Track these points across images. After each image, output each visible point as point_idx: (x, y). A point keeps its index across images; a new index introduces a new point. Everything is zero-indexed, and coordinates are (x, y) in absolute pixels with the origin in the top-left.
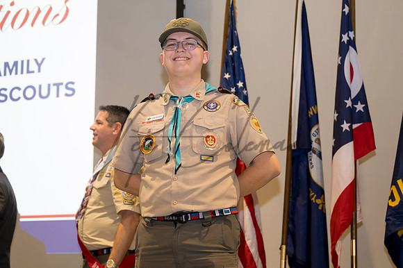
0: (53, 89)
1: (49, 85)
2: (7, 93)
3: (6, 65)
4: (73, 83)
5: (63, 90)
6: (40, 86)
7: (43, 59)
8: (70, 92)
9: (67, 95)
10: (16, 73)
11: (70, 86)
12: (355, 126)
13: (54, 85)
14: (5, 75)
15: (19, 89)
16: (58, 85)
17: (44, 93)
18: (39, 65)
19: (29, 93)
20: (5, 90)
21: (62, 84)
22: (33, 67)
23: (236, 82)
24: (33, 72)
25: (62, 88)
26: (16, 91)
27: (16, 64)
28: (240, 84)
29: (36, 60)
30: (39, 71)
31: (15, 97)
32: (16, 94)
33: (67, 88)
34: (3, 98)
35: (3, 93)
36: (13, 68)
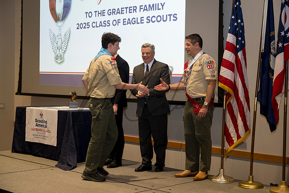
0: (168, 17)
1: (167, 15)
2: (150, 19)
3: (150, 5)
4: (176, 15)
5: (172, 18)
6: (163, 16)
7: (164, 3)
8: (175, 19)
9: (174, 20)
10: (154, 10)
11: (175, 16)
12: (285, 44)
14: (149, 10)
15: (155, 17)
16: (170, 15)
17: (165, 19)
18: (163, 6)
19: (159, 19)
20: (149, 17)
21: (172, 15)
22: (160, 7)
23: (237, 20)
24: (160, 9)
25: (172, 16)
26: (153, 18)
27: (153, 5)
28: (239, 21)
29: (161, 4)
30: (163, 9)
31: (153, 21)
32: (154, 19)
33: (174, 17)
34: (148, 21)
35: (148, 18)
36: (152, 7)
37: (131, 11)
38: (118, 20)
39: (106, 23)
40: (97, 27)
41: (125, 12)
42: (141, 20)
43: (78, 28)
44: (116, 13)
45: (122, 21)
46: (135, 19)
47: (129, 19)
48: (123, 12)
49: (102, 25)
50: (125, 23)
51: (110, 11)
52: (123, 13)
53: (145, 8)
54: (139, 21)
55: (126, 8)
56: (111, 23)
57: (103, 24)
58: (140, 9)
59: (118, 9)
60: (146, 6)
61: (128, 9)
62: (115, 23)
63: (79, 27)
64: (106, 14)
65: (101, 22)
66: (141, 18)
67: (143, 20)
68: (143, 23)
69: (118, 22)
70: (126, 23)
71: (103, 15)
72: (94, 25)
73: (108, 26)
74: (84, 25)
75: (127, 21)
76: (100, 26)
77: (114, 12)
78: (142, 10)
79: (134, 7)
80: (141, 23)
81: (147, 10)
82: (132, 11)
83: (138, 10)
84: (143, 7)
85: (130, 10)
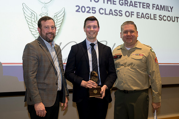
0: (176, 19)
1: (175, 17)
2: (162, 17)
3: (161, 6)
6: (172, 17)
7: (173, 7)
10: (164, 10)
13: (176, 17)
14: (161, 10)
15: (166, 17)
17: (173, 20)
18: (171, 9)
19: (169, 19)
22: (170, 9)
24: (170, 11)
27: (164, 6)
29: (170, 7)
30: (171, 11)
31: (165, 19)
32: (165, 18)
34: (160, 19)
35: (160, 16)
36: (163, 8)
37: (144, 7)
38: (131, 12)
39: (118, 12)
40: (105, 14)
41: (138, 5)
42: (154, 17)
43: (77, 11)
44: (129, 4)
45: (135, 14)
46: (148, 14)
47: (143, 14)
48: (136, 5)
49: (112, 14)
50: (138, 16)
51: (121, 1)
52: (137, 7)
53: (158, 8)
54: (152, 17)
55: (140, 3)
56: (123, 13)
57: (114, 13)
58: (153, 7)
59: (131, 2)
60: (158, 5)
61: (141, 4)
62: (127, 14)
63: (80, 10)
64: (117, 3)
65: (111, 10)
66: (154, 15)
67: (156, 17)
68: (156, 19)
69: (132, 15)
70: (140, 17)
71: (113, 4)
72: (102, 11)
73: (119, 15)
74: (87, 9)
75: (140, 14)
76: (110, 14)
77: (127, 4)
78: (155, 8)
79: (147, 4)
80: (154, 19)
81: (159, 9)
82: (146, 7)
83: (151, 7)
84: (156, 6)
85: (143, 5)
